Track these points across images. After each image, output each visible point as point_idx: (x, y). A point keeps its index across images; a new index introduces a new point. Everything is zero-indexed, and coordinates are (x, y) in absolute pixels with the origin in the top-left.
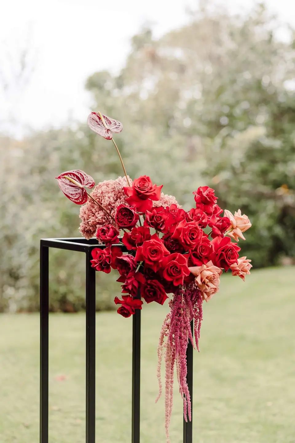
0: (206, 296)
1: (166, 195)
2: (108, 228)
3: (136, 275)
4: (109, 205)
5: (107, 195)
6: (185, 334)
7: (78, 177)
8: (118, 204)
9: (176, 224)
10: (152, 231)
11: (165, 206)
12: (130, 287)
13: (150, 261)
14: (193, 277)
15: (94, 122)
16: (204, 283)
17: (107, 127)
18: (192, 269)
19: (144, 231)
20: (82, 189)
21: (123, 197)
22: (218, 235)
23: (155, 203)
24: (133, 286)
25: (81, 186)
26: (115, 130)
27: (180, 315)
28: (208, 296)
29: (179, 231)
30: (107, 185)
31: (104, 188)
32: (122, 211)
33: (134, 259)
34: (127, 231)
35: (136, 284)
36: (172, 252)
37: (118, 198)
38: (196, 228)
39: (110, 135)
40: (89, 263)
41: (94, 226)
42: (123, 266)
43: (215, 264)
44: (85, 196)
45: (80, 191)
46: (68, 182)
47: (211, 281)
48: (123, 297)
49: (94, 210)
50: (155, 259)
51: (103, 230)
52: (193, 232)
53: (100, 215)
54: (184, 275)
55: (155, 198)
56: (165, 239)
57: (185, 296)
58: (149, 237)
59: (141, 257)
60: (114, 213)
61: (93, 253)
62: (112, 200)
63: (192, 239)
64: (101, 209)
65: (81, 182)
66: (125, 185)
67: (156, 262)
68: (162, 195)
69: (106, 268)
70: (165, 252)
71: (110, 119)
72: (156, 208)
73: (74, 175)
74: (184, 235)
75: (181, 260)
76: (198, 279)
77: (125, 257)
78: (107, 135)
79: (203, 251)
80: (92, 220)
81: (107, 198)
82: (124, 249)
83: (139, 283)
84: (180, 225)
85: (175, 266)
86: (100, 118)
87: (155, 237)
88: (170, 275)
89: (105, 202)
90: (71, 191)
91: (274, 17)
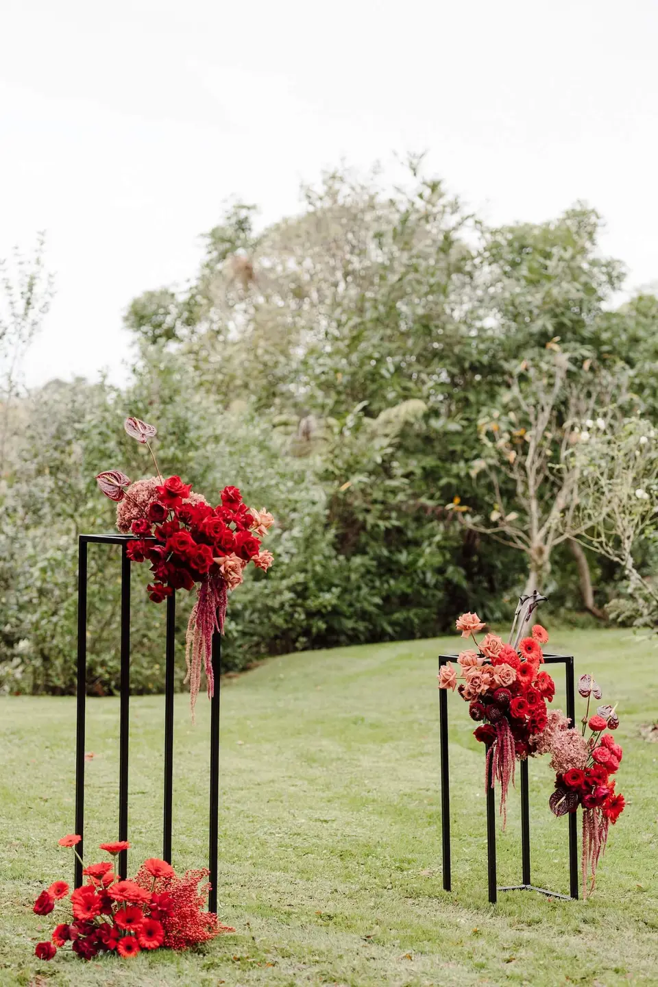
0: (230, 585)
1: (196, 494)
2: (142, 522)
3: (166, 564)
4: (144, 502)
5: (142, 493)
6: (210, 619)
7: (115, 477)
8: (151, 501)
9: (203, 519)
10: (182, 525)
11: (193, 504)
12: (161, 575)
13: (178, 550)
14: (217, 566)
15: (130, 427)
16: (227, 572)
17: (142, 431)
18: (216, 560)
19: (174, 525)
20: (119, 487)
21: (156, 495)
22: (242, 530)
23: (185, 501)
24: (164, 573)
25: (118, 485)
26: (150, 435)
27: (207, 601)
28: (233, 586)
29: (205, 525)
30: (142, 484)
31: (139, 487)
32: (155, 507)
33: (164, 549)
34: (159, 525)
35: (167, 573)
36: (198, 543)
37: (151, 495)
38: (220, 522)
39: (145, 439)
40: (124, 554)
41: (129, 520)
42: (155, 557)
43: (237, 555)
44: (121, 493)
45: (117, 489)
46: (106, 481)
47: (233, 570)
48: (155, 584)
49: (129, 507)
50: (183, 549)
51: (137, 524)
52: (217, 526)
53: (135, 511)
54: (210, 563)
55: (185, 495)
56: (193, 533)
57: (211, 585)
58: (178, 530)
59: (171, 548)
60: (147, 509)
61: (128, 545)
62: (146, 497)
63: (216, 532)
64: (136, 505)
65: (118, 481)
66: (158, 484)
67: (184, 552)
68: (191, 493)
69: (139, 558)
70: (192, 543)
71: (145, 425)
72: (185, 504)
73: (112, 475)
74: (209, 528)
75: (206, 551)
76: (222, 569)
77: (157, 548)
78: (142, 439)
79: (226, 543)
80: (127, 516)
81: (141, 496)
82: (156, 542)
83: (169, 571)
84: (205, 520)
85: (200, 556)
86: (136, 424)
87: (183, 529)
88: (196, 564)
89: (139, 500)
90: (108, 489)
91: (455, 207)
